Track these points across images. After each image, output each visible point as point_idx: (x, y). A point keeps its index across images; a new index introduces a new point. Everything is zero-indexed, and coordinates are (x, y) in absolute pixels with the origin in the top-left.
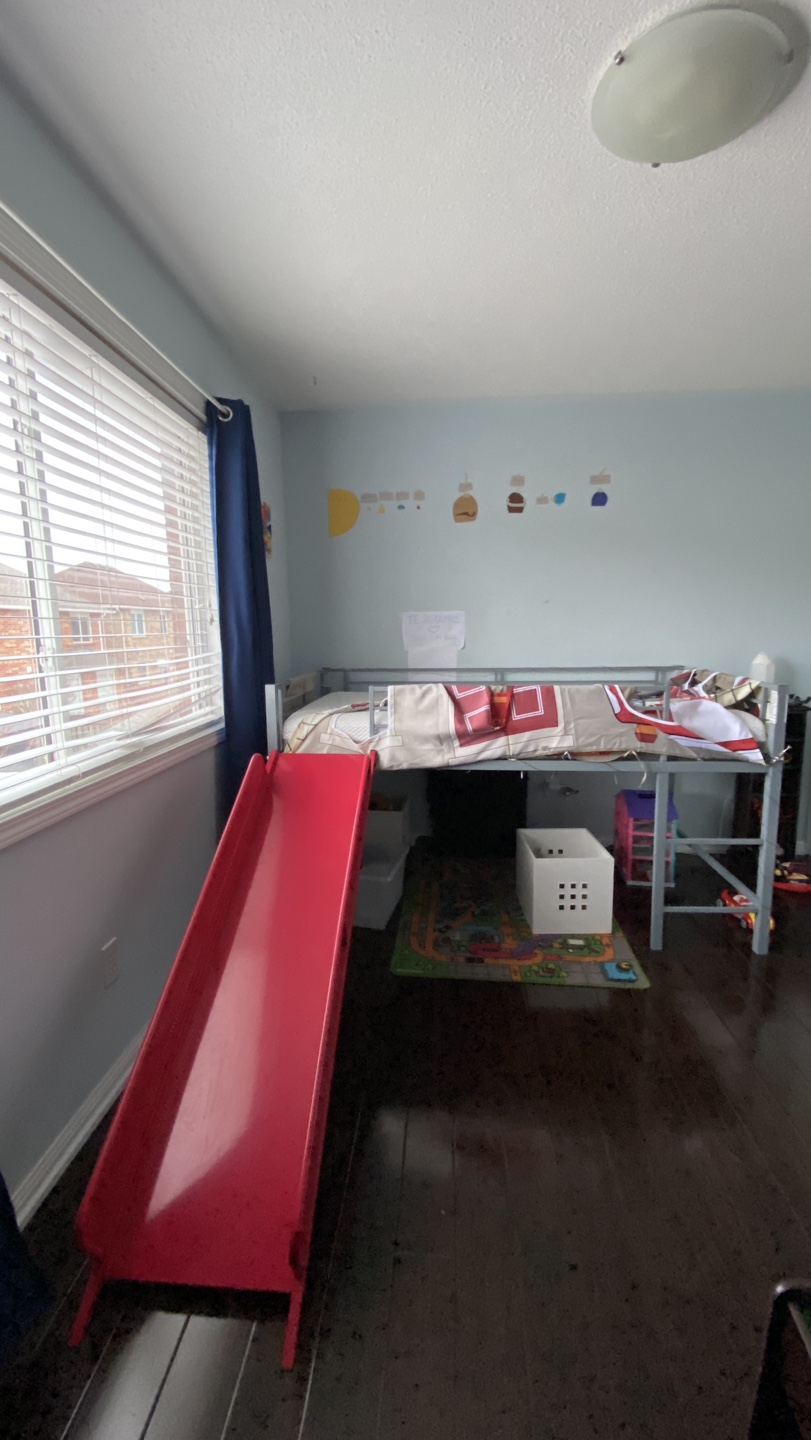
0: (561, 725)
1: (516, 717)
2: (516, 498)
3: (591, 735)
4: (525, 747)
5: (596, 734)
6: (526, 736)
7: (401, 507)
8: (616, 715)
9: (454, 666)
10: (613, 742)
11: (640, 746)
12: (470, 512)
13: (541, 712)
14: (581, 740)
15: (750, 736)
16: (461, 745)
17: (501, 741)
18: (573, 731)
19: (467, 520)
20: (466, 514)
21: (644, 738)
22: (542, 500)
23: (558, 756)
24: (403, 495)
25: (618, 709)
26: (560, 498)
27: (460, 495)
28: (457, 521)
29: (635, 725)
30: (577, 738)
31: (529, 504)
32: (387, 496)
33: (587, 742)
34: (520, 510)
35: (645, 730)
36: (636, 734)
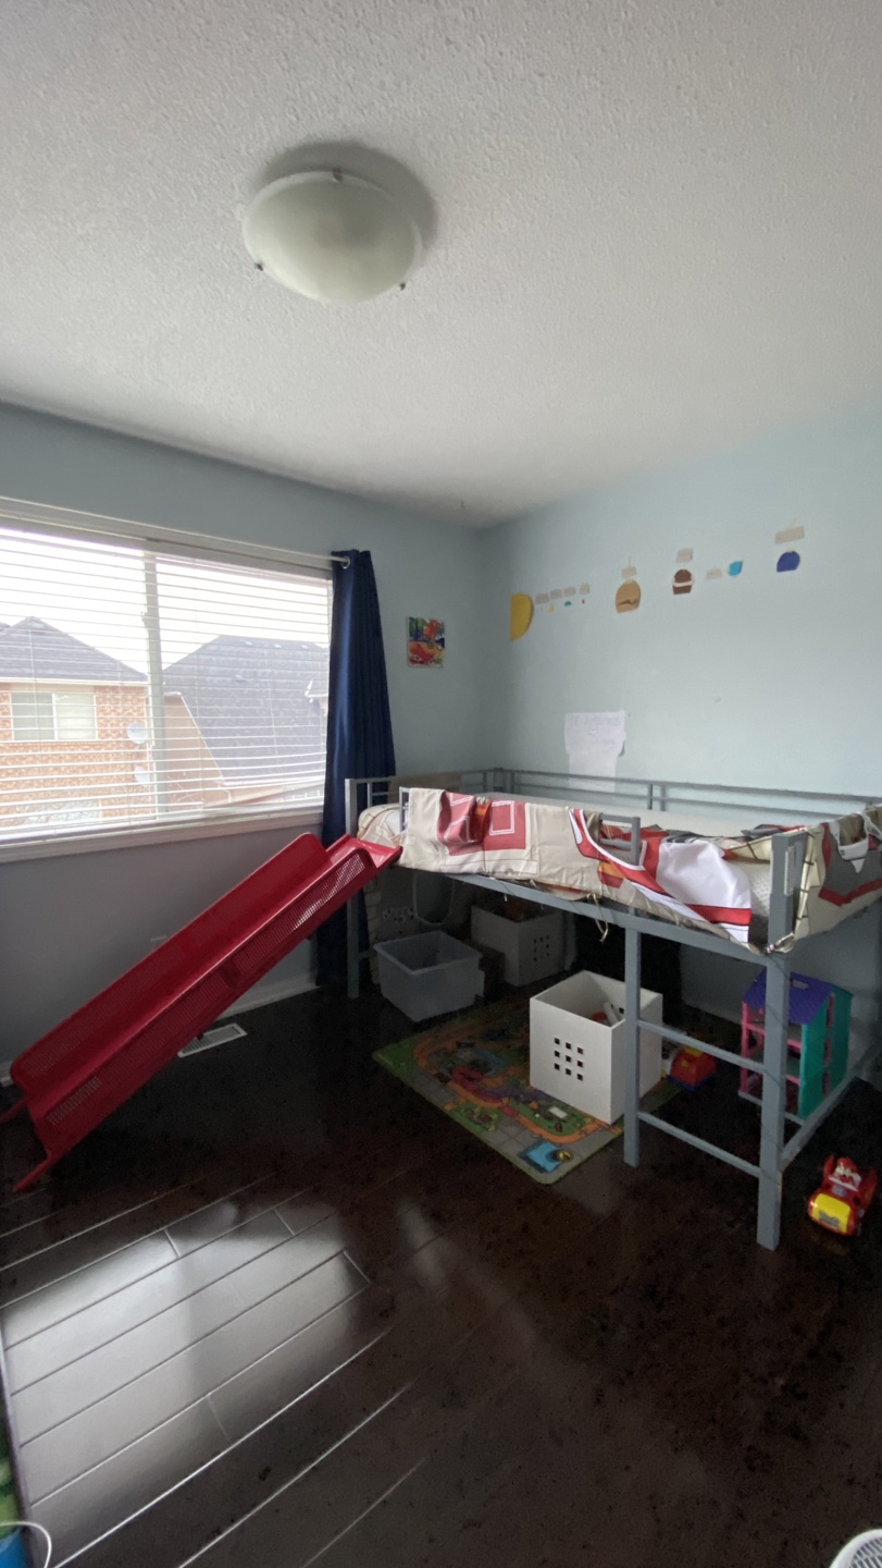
0: (528, 848)
1: (493, 832)
2: (683, 576)
3: (554, 865)
4: (497, 866)
5: (558, 866)
6: (498, 854)
7: (568, 603)
8: (578, 845)
9: (613, 775)
10: (575, 877)
11: (599, 888)
12: (632, 599)
13: (512, 831)
14: (544, 869)
15: (748, 906)
16: (451, 854)
17: (478, 855)
18: (537, 857)
19: (630, 609)
20: (628, 602)
21: (606, 879)
22: (713, 574)
23: (524, 883)
24: (570, 591)
25: (580, 840)
26: (736, 568)
27: (622, 582)
28: (620, 610)
29: (598, 862)
30: (540, 866)
31: (697, 582)
32: (556, 594)
33: (548, 873)
34: (687, 589)
35: (610, 870)
36: (598, 872)
